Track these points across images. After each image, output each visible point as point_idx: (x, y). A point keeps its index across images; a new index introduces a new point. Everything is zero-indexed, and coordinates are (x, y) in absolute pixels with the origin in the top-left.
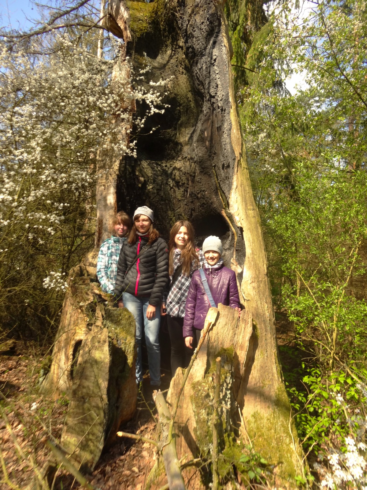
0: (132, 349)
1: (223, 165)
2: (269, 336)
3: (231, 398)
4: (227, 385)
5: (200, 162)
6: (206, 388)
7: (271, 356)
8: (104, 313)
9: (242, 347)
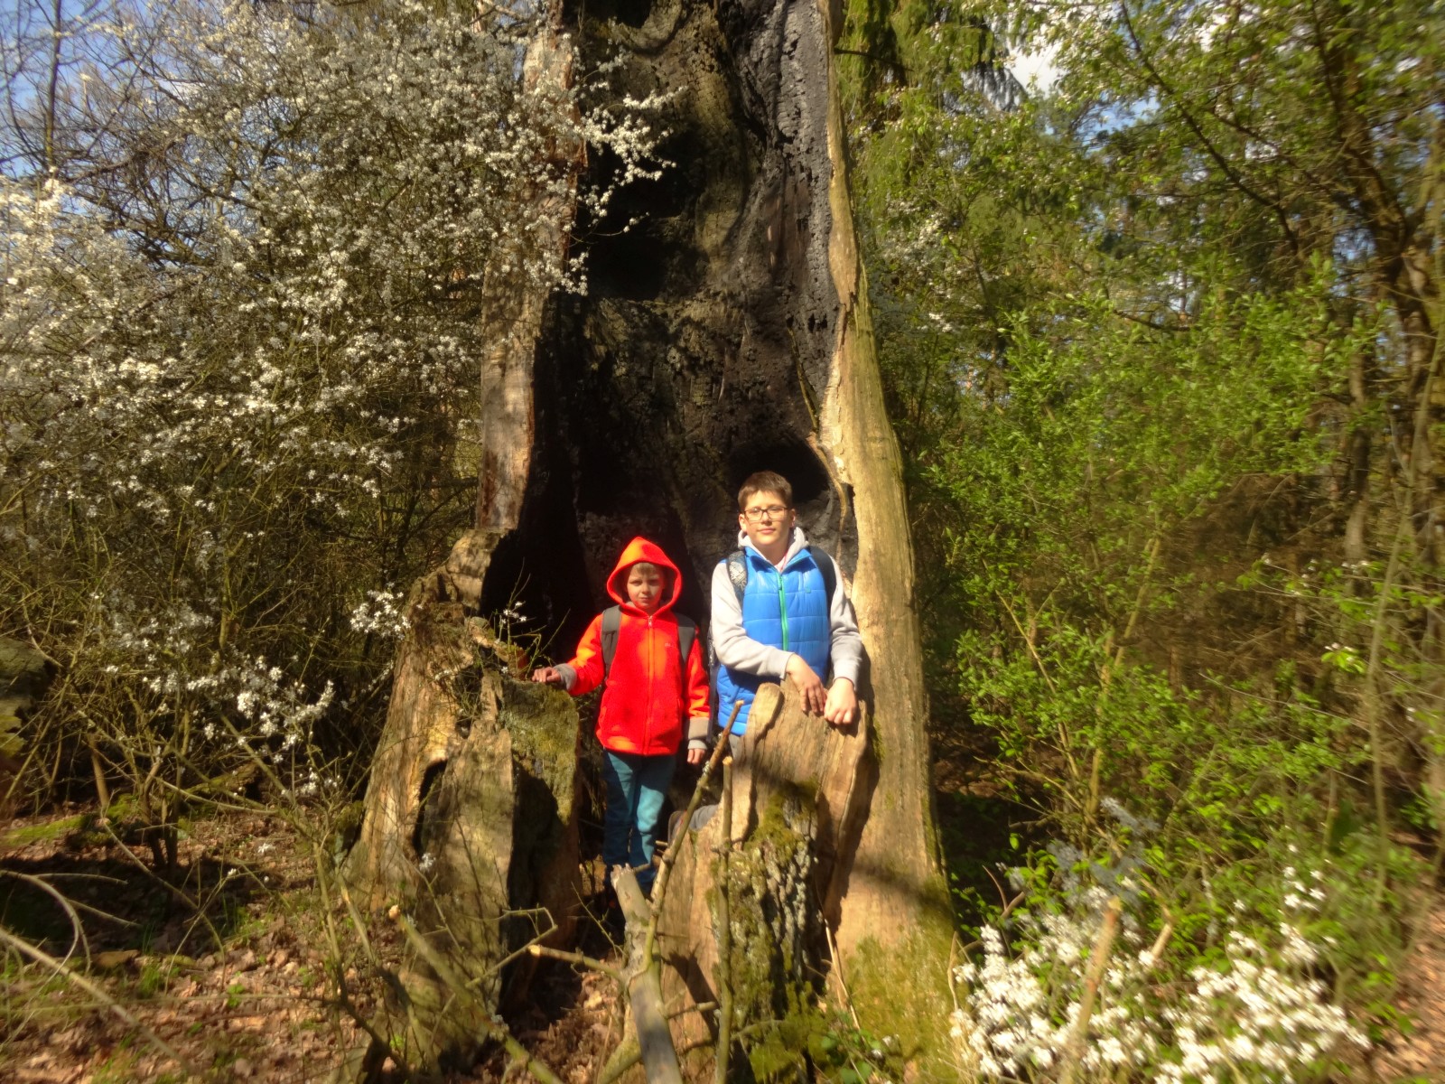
0: (569, 782)
1: (812, 320)
2: (911, 756)
3: (807, 904)
4: (798, 869)
5: (754, 307)
6: (744, 874)
7: (913, 805)
8: (500, 694)
9: (838, 781)
